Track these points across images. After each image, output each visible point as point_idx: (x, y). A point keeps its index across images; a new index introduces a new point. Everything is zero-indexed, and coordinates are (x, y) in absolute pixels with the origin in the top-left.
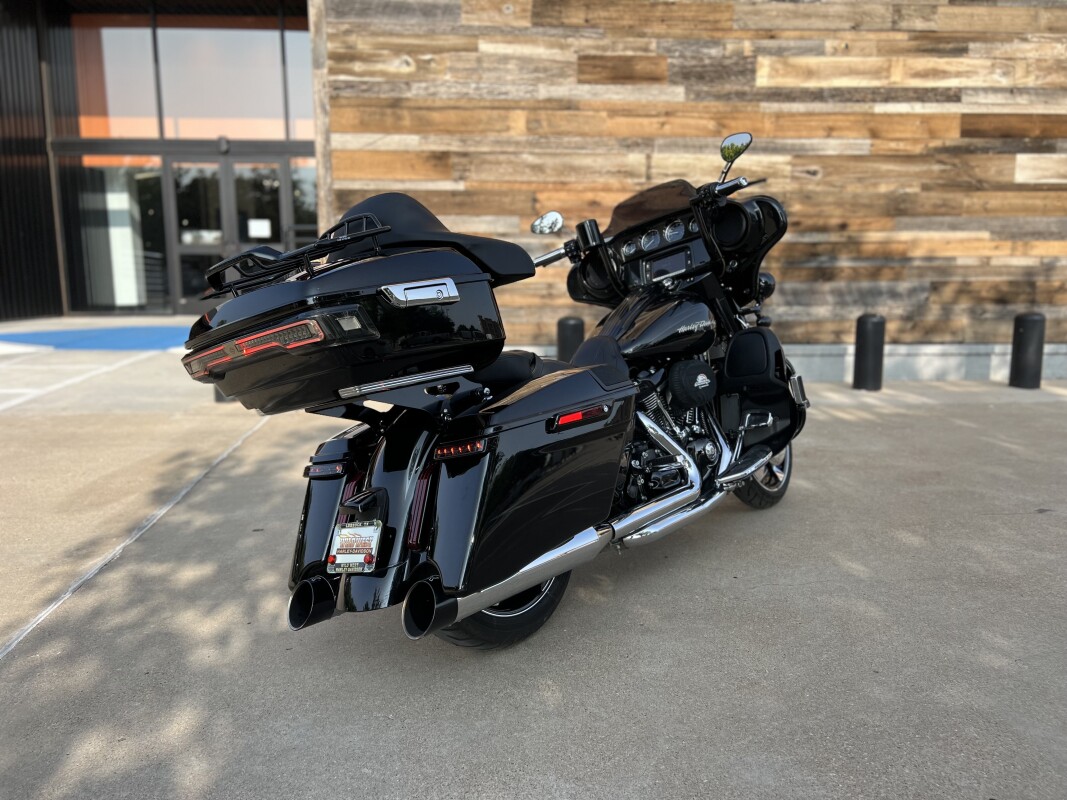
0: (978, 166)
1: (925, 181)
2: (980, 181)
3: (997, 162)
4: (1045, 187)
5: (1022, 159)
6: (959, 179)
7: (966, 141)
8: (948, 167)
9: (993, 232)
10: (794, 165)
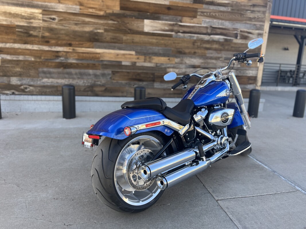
0: (128, 23)
1: (106, 27)
2: (130, 29)
3: (136, 22)
4: (157, 35)
5: (146, 22)
6: (121, 28)
7: (123, 12)
8: (115, 22)
9: (136, 52)
10: (43, 14)
